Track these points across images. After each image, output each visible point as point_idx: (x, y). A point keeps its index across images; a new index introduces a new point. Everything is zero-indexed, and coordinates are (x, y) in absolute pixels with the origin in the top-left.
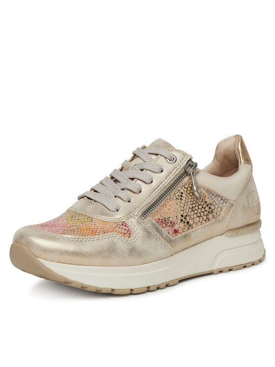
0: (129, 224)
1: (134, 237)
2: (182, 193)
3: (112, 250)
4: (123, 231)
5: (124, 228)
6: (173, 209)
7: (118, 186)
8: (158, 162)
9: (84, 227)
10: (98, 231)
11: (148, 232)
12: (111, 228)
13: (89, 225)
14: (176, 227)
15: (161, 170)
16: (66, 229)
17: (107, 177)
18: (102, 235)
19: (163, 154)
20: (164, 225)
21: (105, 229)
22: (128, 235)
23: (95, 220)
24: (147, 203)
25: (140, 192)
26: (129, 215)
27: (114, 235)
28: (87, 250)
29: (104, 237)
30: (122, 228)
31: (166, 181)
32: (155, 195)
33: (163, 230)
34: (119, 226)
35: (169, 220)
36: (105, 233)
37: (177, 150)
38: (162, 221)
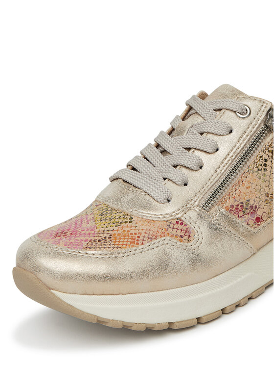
0: (187, 221)
1: (196, 239)
2: (266, 160)
3: (164, 266)
4: (179, 233)
5: (181, 227)
6: (253, 186)
7: (168, 160)
8: (223, 119)
9: (120, 232)
10: (142, 238)
11: (216, 229)
12: (160, 231)
13: (126, 229)
14: (259, 213)
15: (229, 129)
16: (93, 239)
17: (150, 145)
18: (148, 244)
19: (230, 107)
20: (241, 214)
21: (151, 232)
22: (186, 237)
23: (136, 218)
24: (212, 184)
25: (201, 167)
26: (186, 207)
27: (166, 242)
28: (127, 271)
29: (151, 247)
30: (177, 229)
31: (238, 145)
32: (224, 171)
33: (240, 221)
34: (172, 226)
35: (247, 205)
36: (151, 239)
37: (250, 98)
38: (237, 209)
